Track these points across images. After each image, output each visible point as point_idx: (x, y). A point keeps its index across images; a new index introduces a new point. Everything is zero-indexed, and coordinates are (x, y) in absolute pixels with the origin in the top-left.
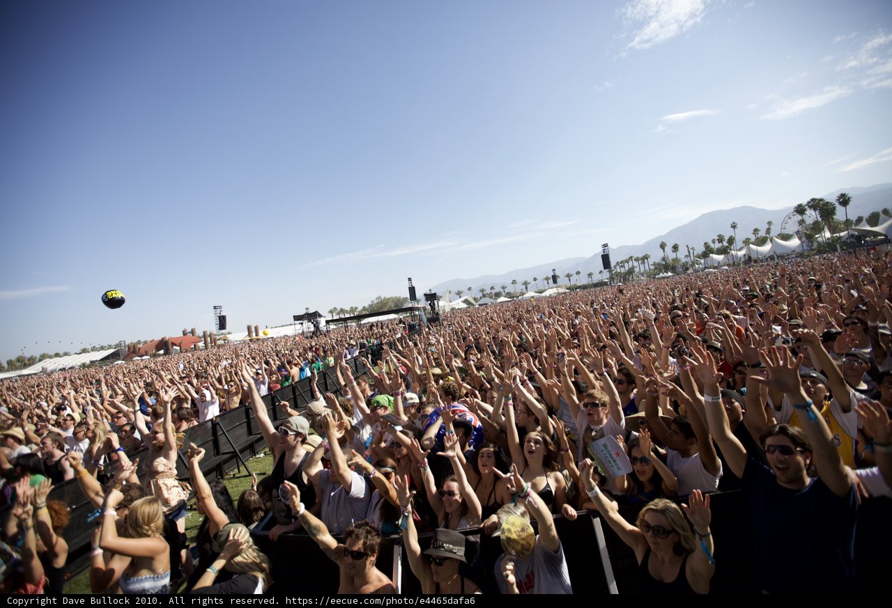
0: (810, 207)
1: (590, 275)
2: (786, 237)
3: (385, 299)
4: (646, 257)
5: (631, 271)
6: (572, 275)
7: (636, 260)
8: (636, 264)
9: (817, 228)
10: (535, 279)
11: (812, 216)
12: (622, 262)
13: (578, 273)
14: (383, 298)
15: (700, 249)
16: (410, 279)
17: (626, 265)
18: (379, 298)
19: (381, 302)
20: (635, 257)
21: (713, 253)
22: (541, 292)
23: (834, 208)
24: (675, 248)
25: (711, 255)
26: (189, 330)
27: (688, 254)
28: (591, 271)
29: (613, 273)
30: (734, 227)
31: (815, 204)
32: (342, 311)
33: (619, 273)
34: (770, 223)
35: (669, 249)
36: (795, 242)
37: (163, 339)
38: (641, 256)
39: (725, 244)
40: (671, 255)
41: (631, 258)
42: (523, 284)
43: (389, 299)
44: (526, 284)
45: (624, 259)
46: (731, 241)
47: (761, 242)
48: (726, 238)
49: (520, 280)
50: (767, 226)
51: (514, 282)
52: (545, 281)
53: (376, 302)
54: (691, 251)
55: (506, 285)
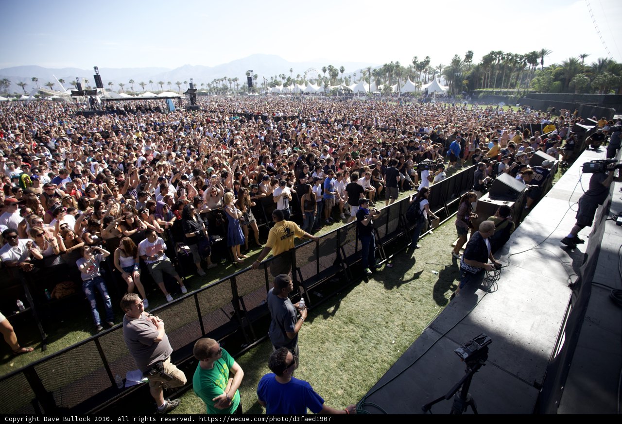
0: (329, 69)
4: (235, 80)
5: (225, 89)
6: (181, 84)
7: (228, 80)
8: (228, 83)
10: (151, 82)
11: (327, 75)
12: (218, 80)
15: (270, 81)
17: (221, 82)
20: (228, 78)
22: (157, 93)
23: (338, 73)
25: (276, 86)
27: (263, 82)
29: (212, 86)
30: (291, 71)
31: (331, 68)
33: (217, 88)
34: (305, 73)
36: (316, 88)
38: (232, 78)
39: (286, 80)
41: (225, 78)
42: (140, 84)
45: (220, 78)
46: (289, 79)
47: (301, 83)
48: (287, 77)
49: (138, 81)
51: (131, 81)
52: (160, 85)
54: (265, 81)
55: (123, 83)
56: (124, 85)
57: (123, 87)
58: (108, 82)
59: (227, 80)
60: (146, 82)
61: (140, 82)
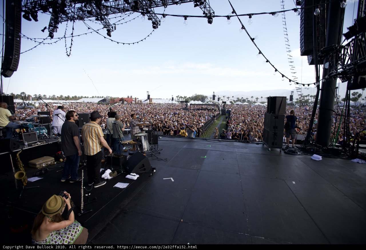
3: (198, 95)
8: (310, 98)
10: (262, 97)
14: (197, 94)
18: (196, 94)
19: (197, 96)
20: (311, 95)
26: (130, 96)
29: (298, 100)
32: (181, 97)
37: (122, 98)
42: (256, 99)
43: (199, 95)
46: (360, 96)
51: (252, 97)
53: (194, 96)
55: (248, 98)
59: (309, 96)
61: (256, 97)
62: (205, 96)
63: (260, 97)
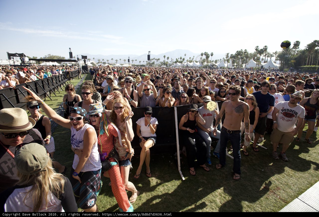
0: (204, 54)
1: (140, 62)
2: (196, 62)
3: (52, 56)
4: (159, 59)
5: (153, 63)
6: (134, 61)
7: (155, 60)
8: (155, 61)
9: (204, 61)
10: (120, 60)
11: (204, 57)
13: (136, 60)
15: (175, 60)
16: (70, 49)
17: (152, 60)
21: (178, 62)
23: (209, 56)
24: (168, 58)
25: (177, 63)
28: (141, 61)
29: (148, 62)
30: (185, 55)
31: (206, 54)
34: (194, 56)
35: (166, 58)
36: (198, 64)
38: (157, 59)
39: (182, 60)
40: (166, 60)
41: (154, 58)
43: (55, 56)
44: (117, 61)
47: (191, 62)
48: (183, 58)
49: (115, 59)
50: (193, 57)
51: (112, 59)
52: (124, 61)
53: (48, 56)
54: (172, 60)
55: (108, 60)
56: (109, 61)
57: (108, 61)
58: (102, 59)
60: (118, 60)
61: (116, 59)
62: (62, 57)
63: (119, 59)
